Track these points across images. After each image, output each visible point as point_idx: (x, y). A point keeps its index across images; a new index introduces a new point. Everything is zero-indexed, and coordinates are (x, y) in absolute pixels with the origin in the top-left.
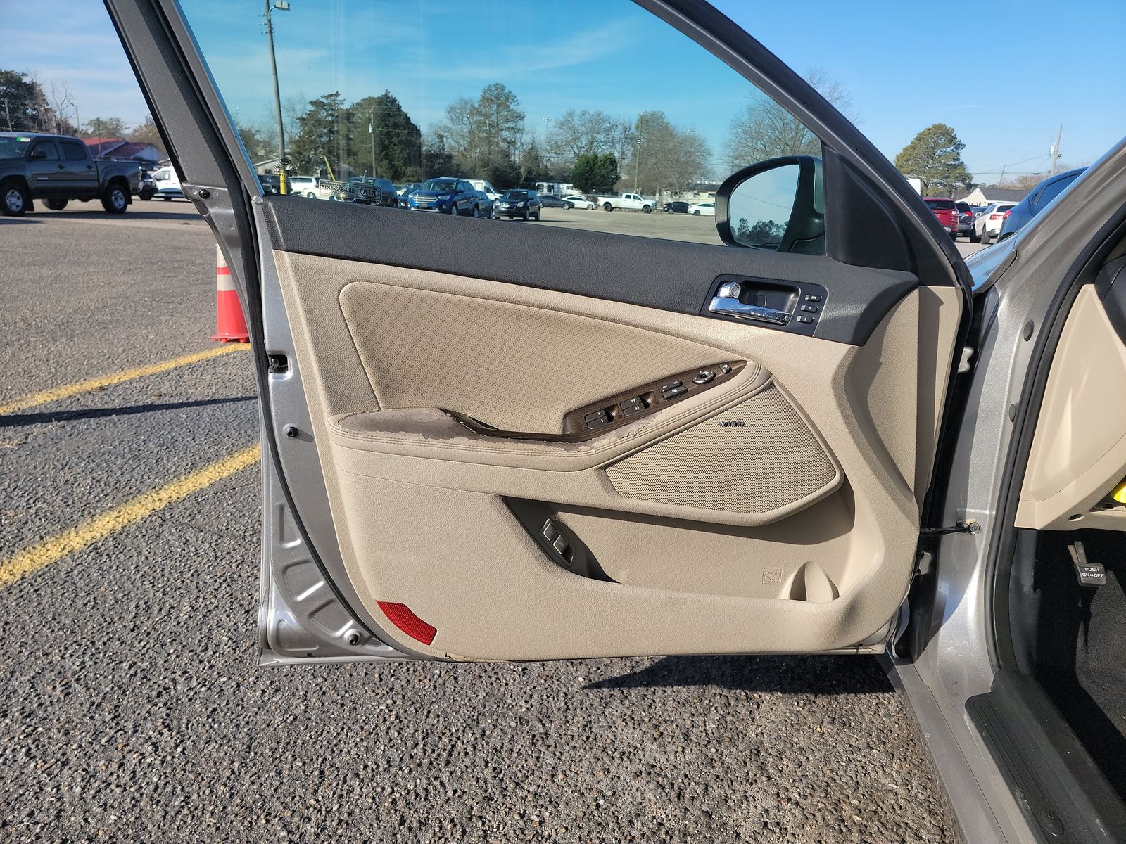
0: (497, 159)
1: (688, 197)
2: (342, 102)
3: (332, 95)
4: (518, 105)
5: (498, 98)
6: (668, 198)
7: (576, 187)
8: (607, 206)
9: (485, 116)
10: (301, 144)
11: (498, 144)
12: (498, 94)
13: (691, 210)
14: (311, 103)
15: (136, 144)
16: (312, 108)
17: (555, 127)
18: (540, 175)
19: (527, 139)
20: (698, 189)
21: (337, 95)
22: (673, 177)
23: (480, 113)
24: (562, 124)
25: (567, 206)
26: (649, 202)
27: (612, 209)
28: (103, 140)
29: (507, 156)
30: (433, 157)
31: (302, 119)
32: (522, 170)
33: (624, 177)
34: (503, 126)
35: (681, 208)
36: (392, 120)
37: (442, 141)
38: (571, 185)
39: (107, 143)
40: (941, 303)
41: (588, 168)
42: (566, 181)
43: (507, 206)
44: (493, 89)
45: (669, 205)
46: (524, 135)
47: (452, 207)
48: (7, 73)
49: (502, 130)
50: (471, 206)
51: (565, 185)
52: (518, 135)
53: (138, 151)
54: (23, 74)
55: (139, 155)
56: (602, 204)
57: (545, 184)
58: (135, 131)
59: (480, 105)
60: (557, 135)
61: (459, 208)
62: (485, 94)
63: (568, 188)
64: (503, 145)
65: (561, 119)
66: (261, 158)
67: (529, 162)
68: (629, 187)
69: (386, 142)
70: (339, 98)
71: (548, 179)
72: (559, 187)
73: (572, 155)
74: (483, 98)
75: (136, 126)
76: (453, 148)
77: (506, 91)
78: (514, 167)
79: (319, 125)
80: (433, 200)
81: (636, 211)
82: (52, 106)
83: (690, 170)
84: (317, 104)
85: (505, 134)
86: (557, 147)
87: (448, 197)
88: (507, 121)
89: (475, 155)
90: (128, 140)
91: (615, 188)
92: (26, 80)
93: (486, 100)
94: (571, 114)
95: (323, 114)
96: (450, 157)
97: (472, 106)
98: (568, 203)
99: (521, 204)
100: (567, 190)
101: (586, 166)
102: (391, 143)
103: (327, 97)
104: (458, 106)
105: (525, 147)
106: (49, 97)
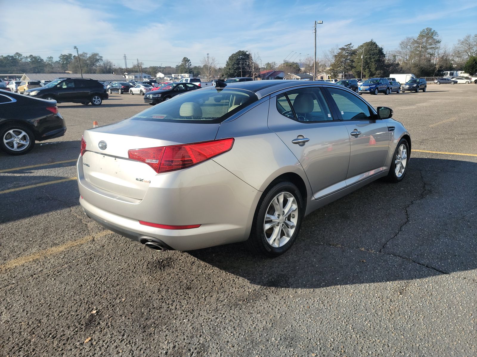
2: (352, 47)
3: (349, 45)
4: (438, 36)
5: (428, 34)
7: (466, 72)
8: (476, 82)
9: (420, 44)
10: (334, 65)
11: (425, 56)
12: (428, 33)
14: (340, 49)
15: (277, 72)
16: (340, 51)
17: (458, 44)
19: (441, 52)
21: (351, 44)
23: (417, 43)
24: (463, 42)
25: (453, 83)
28: (268, 71)
29: (430, 61)
30: (389, 65)
31: (336, 56)
32: (437, 66)
34: (429, 47)
36: (372, 52)
37: (395, 58)
38: (464, 72)
39: (269, 72)
41: (474, 63)
42: (463, 69)
43: (408, 87)
44: (426, 30)
46: (440, 50)
47: (376, 89)
48: (242, 51)
49: (428, 49)
51: (460, 72)
52: (437, 50)
53: (278, 74)
54: (247, 51)
55: (278, 75)
56: (473, 81)
57: (449, 72)
58: (280, 66)
59: (418, 39)
60: (460, 48)
62: (421, 33)
63: (461, 73)
64: (428, 56)
65: (462, 40)
66: (320, 72)
67: (442, 62)
69: (368, 62)
70: (352, 45)
72: (457, 73)
73: (467, 57)
74: (420, 35)
75: (280, 64)
76: (400, 60)
77: (432, 31)
78: (432, 65)
79: (342, 57)
80: (368, 87)
82: (254, 61)
84: (343, 49)
85: (430, 51)
86: (458, 54)
87: (374, 86)
88: (431, 45)
89: (411, 62)
90: (275, 70)
92: (247, 53)
93: (421, 36)
94: (469, 37)
95: (344, 52)
97: (414, 40)
98: (454, 81)
99: (415, 85)
100: (459, 74)
101: (473, 62)
102: (371, 61)
103: (346, 46)
104: (406, 41)
105: (440, 55)
106: (253, 58)
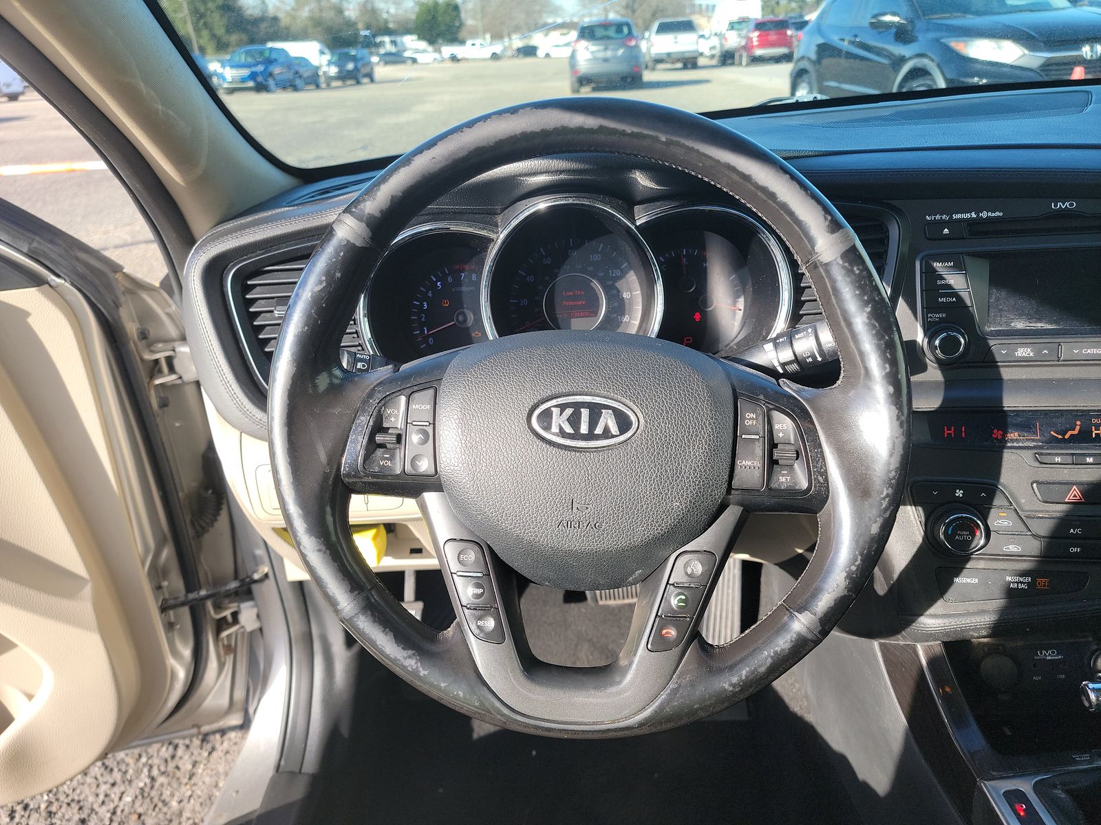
0: (329, 15)
1: (537, 39)
6: (517, 42)
7: (421, 38)
8: (454, 58)
13: (541, 53)
18: (380, 30)
20: (548, 28)
22: (520, 17)
25: (409, 62)
26: (498, 48)
27: (458, 60)
29: (341, 12)
30: (256, 21)
32: (360, 26)
33: (470, 22)
35: (529, 51)
38: (416, 36)
40: (27, 314)
41: (430, 17)
42: (408, 32)
43: (337, 70)
45: (519, 50)
50: (290, 76)
51: (408, 38)
56: (447, 56)
57: (388, 39)
61: (278, 78)
63: (412, 40)
67: (366, 16)
68: (474, 34)
69: (202, 9)
71: (388, 32)
72: (402, 41)
76: (277, 9)
80: (245, 72)
81: (485, 60)
83: (537, 8)
87: (262, 68)
89: (305, 13)
91: (462, 34)
96: (275, 19)
98: (410, 58)
99: (350, 66)
100: (411, 43)
101: (429, 15)
102: (207, 9)
